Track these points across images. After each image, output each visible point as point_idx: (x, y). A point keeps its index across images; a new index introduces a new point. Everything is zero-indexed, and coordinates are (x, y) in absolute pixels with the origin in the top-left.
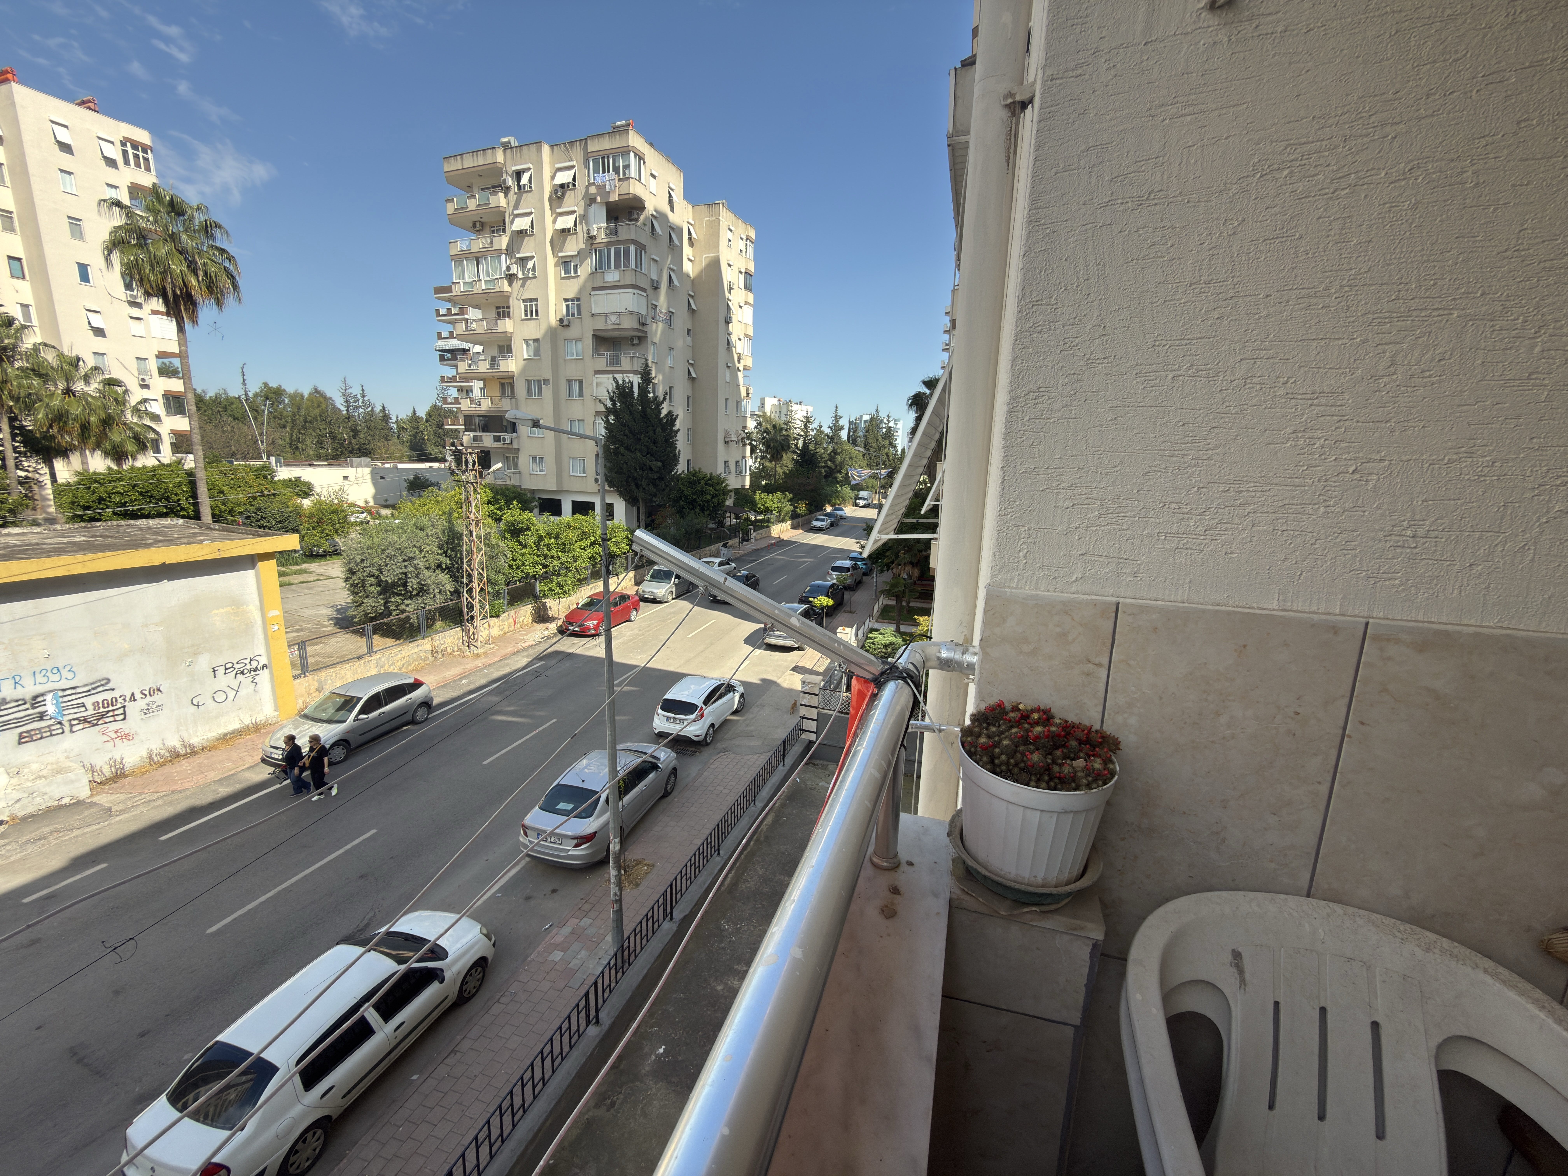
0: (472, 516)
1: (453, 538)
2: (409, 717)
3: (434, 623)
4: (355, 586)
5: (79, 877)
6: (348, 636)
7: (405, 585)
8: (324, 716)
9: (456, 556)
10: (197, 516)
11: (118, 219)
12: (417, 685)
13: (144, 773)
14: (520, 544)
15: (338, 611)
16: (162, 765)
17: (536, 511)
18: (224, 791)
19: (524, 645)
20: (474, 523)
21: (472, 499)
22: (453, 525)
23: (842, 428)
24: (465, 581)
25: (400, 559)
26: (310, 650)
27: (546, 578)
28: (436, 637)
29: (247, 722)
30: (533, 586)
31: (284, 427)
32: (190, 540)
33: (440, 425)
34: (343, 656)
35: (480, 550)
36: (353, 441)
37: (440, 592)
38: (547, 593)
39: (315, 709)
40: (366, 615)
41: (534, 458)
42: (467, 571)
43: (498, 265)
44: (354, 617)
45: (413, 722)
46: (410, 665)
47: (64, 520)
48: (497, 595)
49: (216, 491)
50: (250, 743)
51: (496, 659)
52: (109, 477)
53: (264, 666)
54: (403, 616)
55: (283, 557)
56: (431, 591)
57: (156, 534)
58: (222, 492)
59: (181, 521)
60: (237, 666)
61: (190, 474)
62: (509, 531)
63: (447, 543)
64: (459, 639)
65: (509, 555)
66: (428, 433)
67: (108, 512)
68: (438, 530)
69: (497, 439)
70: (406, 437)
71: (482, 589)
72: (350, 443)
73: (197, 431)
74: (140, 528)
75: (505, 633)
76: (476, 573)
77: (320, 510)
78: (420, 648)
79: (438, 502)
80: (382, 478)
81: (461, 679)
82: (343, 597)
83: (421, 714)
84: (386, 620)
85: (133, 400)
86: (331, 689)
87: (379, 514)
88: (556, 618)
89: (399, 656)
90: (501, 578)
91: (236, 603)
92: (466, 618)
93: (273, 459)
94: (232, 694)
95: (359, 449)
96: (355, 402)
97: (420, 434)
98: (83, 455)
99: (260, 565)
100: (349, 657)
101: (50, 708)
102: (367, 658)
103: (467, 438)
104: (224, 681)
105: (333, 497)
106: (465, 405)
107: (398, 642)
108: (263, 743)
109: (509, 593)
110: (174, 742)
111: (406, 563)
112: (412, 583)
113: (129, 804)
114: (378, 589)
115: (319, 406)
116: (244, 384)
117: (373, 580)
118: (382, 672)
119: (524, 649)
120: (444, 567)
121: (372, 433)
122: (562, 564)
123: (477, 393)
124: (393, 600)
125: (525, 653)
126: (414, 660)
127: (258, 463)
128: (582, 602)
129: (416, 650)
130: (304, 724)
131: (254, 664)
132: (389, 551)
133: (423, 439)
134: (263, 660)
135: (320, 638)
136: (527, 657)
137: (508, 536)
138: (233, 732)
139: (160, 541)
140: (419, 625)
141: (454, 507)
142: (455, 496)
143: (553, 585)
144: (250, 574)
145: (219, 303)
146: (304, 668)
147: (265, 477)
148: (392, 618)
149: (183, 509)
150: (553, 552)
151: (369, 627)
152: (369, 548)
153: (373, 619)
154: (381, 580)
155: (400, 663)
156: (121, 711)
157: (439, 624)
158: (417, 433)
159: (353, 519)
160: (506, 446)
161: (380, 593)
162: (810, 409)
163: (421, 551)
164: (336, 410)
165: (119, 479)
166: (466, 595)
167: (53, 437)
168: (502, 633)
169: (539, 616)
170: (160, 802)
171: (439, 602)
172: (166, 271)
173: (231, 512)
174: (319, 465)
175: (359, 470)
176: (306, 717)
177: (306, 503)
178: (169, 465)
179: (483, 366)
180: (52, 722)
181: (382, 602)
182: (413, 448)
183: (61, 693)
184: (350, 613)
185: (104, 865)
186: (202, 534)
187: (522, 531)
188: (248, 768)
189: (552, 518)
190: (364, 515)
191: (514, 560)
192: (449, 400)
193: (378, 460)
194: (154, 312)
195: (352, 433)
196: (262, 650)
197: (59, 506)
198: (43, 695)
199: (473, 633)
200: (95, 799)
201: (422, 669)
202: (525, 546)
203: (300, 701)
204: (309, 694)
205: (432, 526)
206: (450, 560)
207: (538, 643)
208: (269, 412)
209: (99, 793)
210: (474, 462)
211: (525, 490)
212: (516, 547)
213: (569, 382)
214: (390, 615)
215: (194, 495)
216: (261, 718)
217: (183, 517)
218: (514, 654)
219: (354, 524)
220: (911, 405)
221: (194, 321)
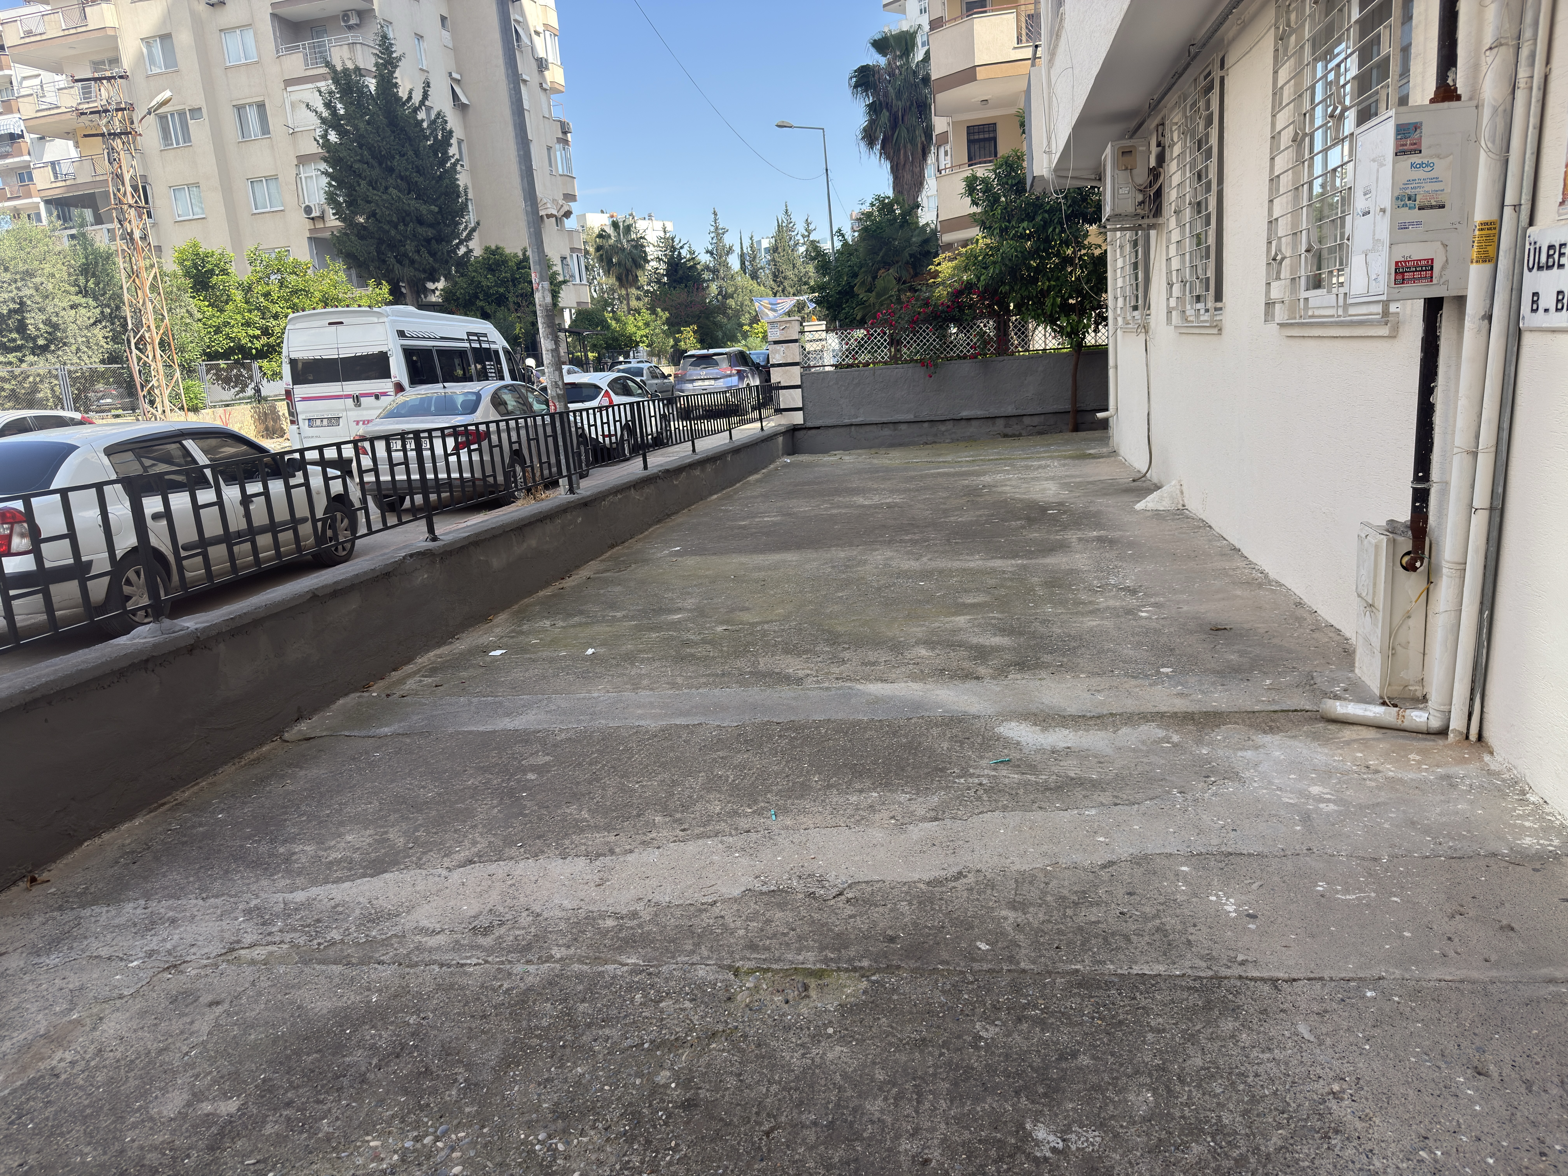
23: (730, 251)
24: (130, 326)
42: (131, 305)
48: (189, 370)
71: (164, 341)
76: (150, 307)
90: (191, 339)
92: (141, 394)
106: (44, 181)
162: (670, 226)
169: (267, 429)
171: (89, 360)
179: (69, 100)
187: (211, 276)
191: (208, 319)
212: (204, 308)
213: (240, 108)
220: (856, 87)
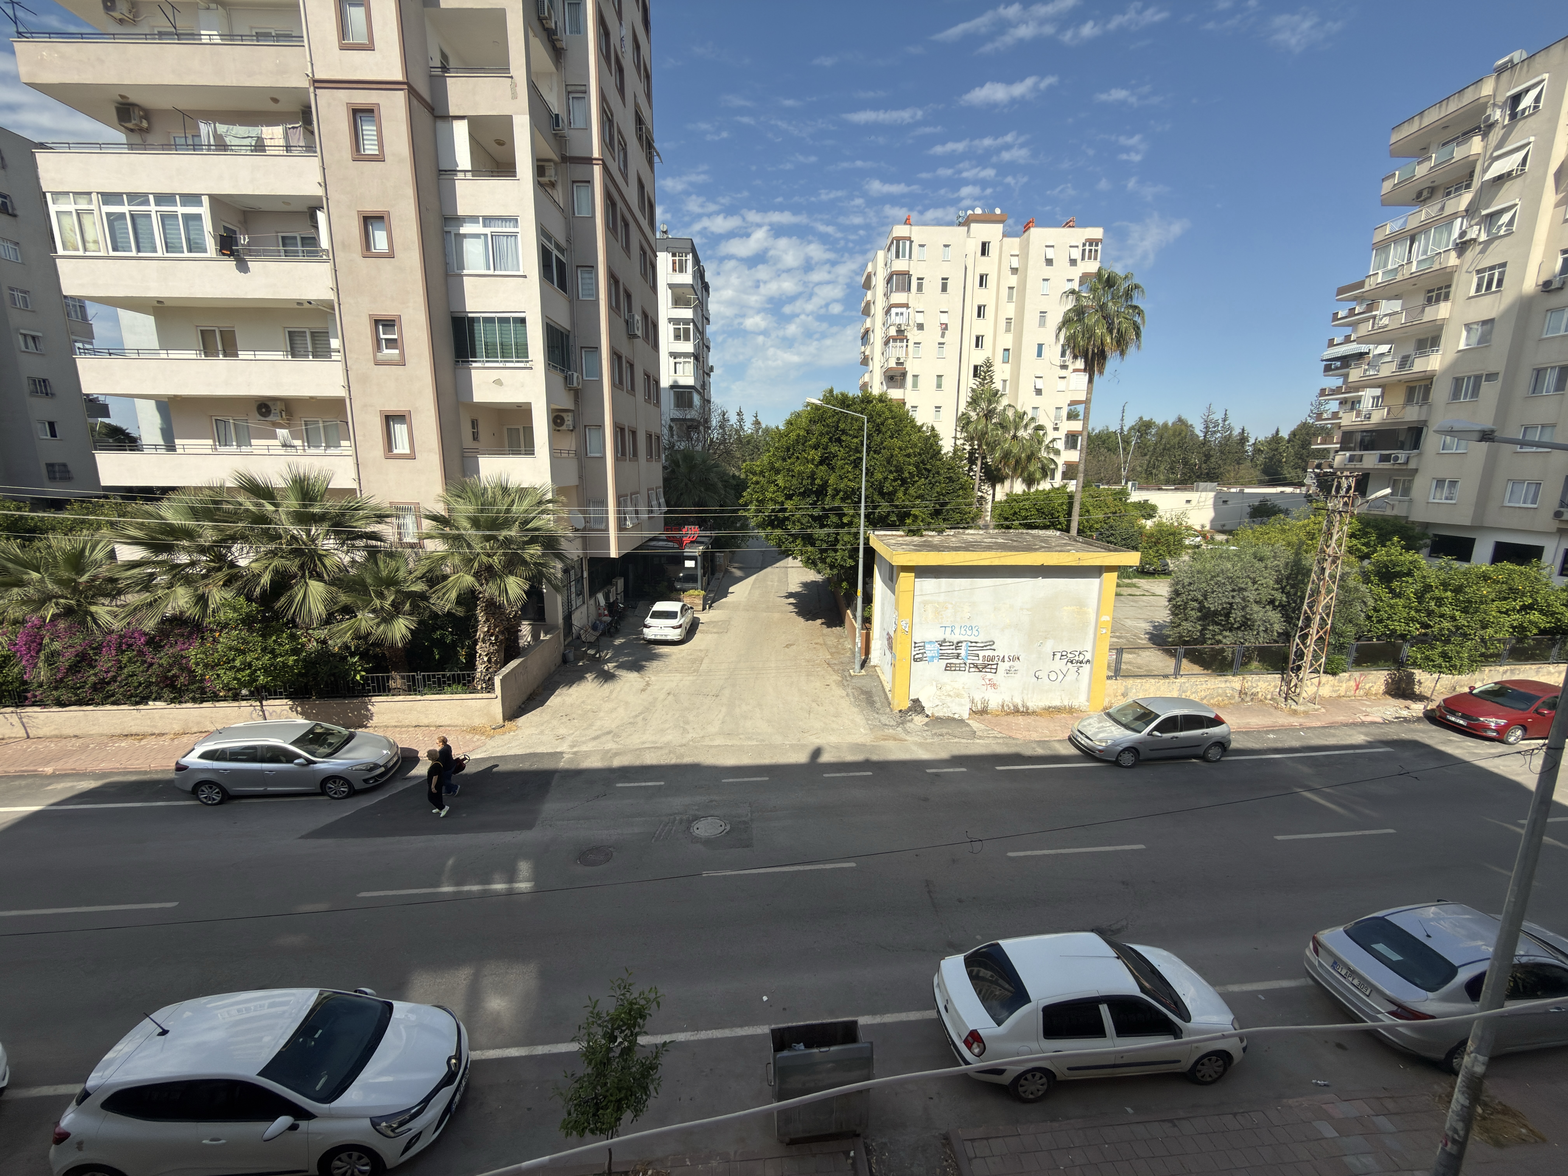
0: (1329, 551)
1: (1297, 575)
2: (1200, 751)
3: (1249, 662)
4: (1176, 607)
5: (951, 770)
6: (1159, 653)
7: (1227, 616)
8: (1123, 720)
9: (1295, 594)
10: (1067, 530)
11: (1070, 304)
12: (1217, 721)
13: (997, 716)
14: (1392, 591)
15: (1154, 627)
16: (1008, 714)
17: (1426, 551)
18: (1040, 751)
19: (1363, 718)
20: (1330, 560)
21: (1335, 531)
22: (1300, 559)
24: (1300, 624)
25: (1229, 588)
26: (1126, 657)
27: (1423, 642)
28: (1249, 677)
29: (1066, 703)
30: (1399, 649)
31: (1145, 455)
32: (1061, 548)
33: (1306, 444)
34: (1151, 671)
35: (1329, 591)
36: (1204, 466)
37: (1265, 631)
38: (1419, 661)
39: (1118, 711)
40: (1181, 637)
41: (1440, 483)
42: (1306, 612)
43: (1445, 235)
44: (1169, 636)
45: (1203, 758)
46: (1213, 698)
47: (992, 527)
48: (1340, 648)
49: (1084, 511)
50: (1063, 721)
51: (1319, 724)
52: (1022, 498)
53: (1088, 661)
54: (1217, 647)
55: (1122, 571)
56: (1256, 627)
57: (1042, 541)
58: (1088, 511)
59: (1058, 533)
60: (1069, 655)
61: (1071, 497)
62: (1378, 573)
63: (1288, 579)
64: (1275, 687)
65: (1371, 603)
66: (1287, 455)
67: (1016, 523)
68: (1281, 563)
69: (1384, 459)
70: (1261, 459)
71: (1320, 638)
72: (1200, 467)
73: (1083, 461)
74: (1033, 536)
75: (1339, 697)
76: (1318, 617)
77: (1160, 531)
78: (1228, 684)
79: (1283, 531)
80: (1225, 502)
81: (1268, 732)
82: (1163, 615)
83: (1214, 753)
84: (1198, 647)
85: (1047, 440)
86: (1135, 698)
87: (1212, 539)
88: (1427, 698)
89: (1204, 686)
90: (1350, 630)
91: (1081, 604)
92: (1291, 666)
93: (1130, 484)
94: (1061, 676)
95: (1207, 474)
96: (1214, 427)
97: (1278, 457)
98: (1012, 481)
99: (1106, 575)
100: (1156, 673)
101: (963, 652)
102: (1172, 679)
103: (1339, 459)
104: (1059, 664)
105: (1174, 520)
106: (1348, 420)
107: (1206, 672)
108: (1073, 724)
109: (1357, 650)
110: (1018, 701)
111: (1235, 594)
112: (1237, 615)
113: (985, 734)
114: (1199, 614)
115: (1180, 434)
116: (1122, 420)
117: (1196, 604)
118: (1183, 697)
119: (1363, 724)
120: (1277, 603)
121: (1224, 457)
122: (1458, 628)
123: (1367, 404)
124: (1211, 628)
125: (1364, 730)
126: (1219, 695)
127: (1117, 487)
128: (1479, 687)
129: (1223, 685)
130: (1106, 721)
131: (1082, 657)
132: (1219, 579)
133: (1280, 461)
134: (1088, 656)
135: (1135, 648)
136: (1366, 735)
137: (1375, 579)
138: (1054, 708)
139: (1044, 547)
140: (1233, 661)
141: (1304, 538)
142: (1308, 525)
143: (1435, 654)
144: (1095, 582)
145: (1122, 353)
146: (1117, 672)
147: (1121, 499)
148: (1205, 646)
149: (1060, 523)
150: (1446, 610)
151: (1181, 649)
152: (1199, 572)
153: (1186, 643)
154: (1204, 606)
155: (1203, 694)
156: (995, 667)
157: (1255, 664)
158: (1274, 455)
159: (1187, 542)
160: (1396, 467)
161: (1199, 619)
163: (1254, 583)
164: (1194, 436)
165: (1028, 499)
166: (1297, 640)
167: (1000, 469)
168: (1334, 695)
169: (1398, 689)
170: (1001, 741)
171: (1262, 640)
172: (1092, 335)
173: (1091, 528)
174: (1167, 490)
175: (1204, 494)
176: (1109, 715)
177: (1149, 524)
178: (1058, 489)
179: (1387, 370)
180: (961, 661)
181: (1200, 628)
182: (1265, 471)
183: (970, 644)
184: (1166, 632)
185: (964, 770)
186: (1070, 545)
187: (1399, 575)
188: (1059, 741)
189: (1456, 564)
190: (1198, 539)
191: (1376, 610)
192: (1325, 416)
193: (1224, 485)
194: (1075, 371)
195: (1204, 458)
196: (1089, 647)
197: (992, 517)
198: (961, 642)
199: (1296, 686)
200: (970, 722)
201: (1225, 706)
202: (1398, 596)
203: (1107, 700)
204: (1116, 696)
205: (1275, 557)
206: (1287, 597)
207: (1386, 723)
208: (1137, 443)
209: (972, 719)
210: (1349, 488)
211: (1413, 523)
212: (1383, 595)
213: (1539, 371)
214: (1204, 642)
215: (1069, 514)
216: (1076, 704)
217: (1059, 530)
218: (1346, 725)
219: (1187, 547)
221: (1101, 372)
